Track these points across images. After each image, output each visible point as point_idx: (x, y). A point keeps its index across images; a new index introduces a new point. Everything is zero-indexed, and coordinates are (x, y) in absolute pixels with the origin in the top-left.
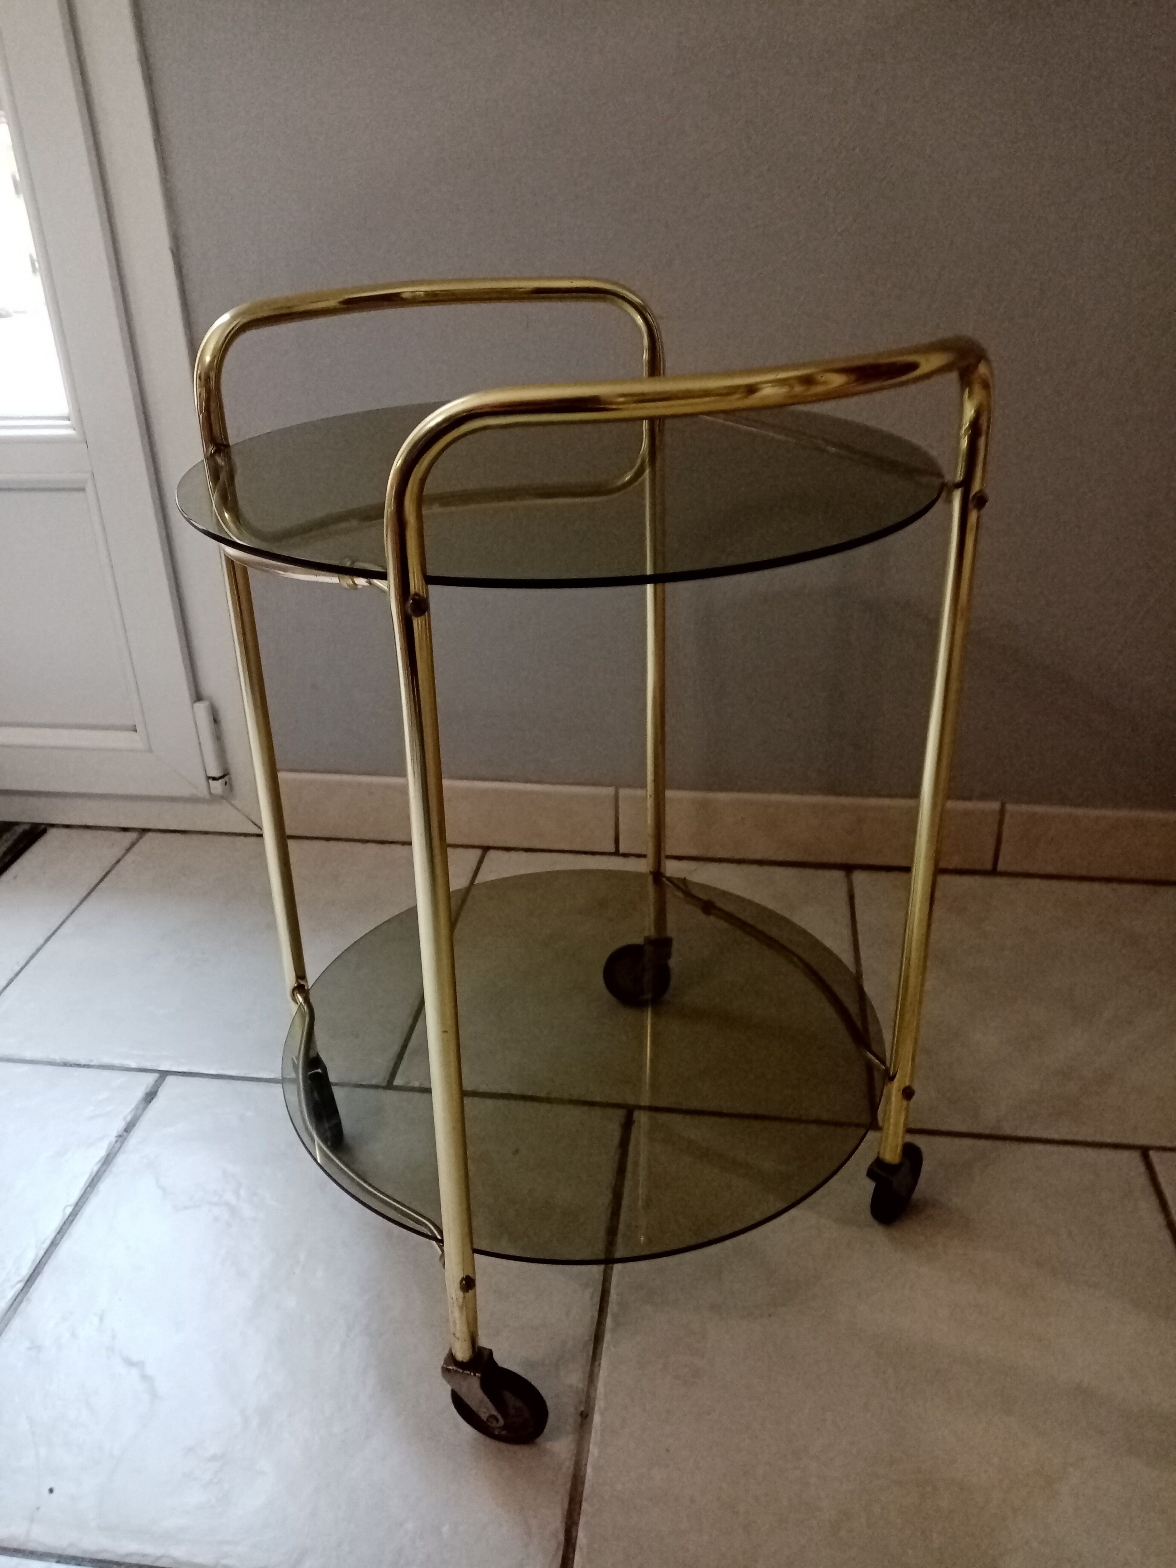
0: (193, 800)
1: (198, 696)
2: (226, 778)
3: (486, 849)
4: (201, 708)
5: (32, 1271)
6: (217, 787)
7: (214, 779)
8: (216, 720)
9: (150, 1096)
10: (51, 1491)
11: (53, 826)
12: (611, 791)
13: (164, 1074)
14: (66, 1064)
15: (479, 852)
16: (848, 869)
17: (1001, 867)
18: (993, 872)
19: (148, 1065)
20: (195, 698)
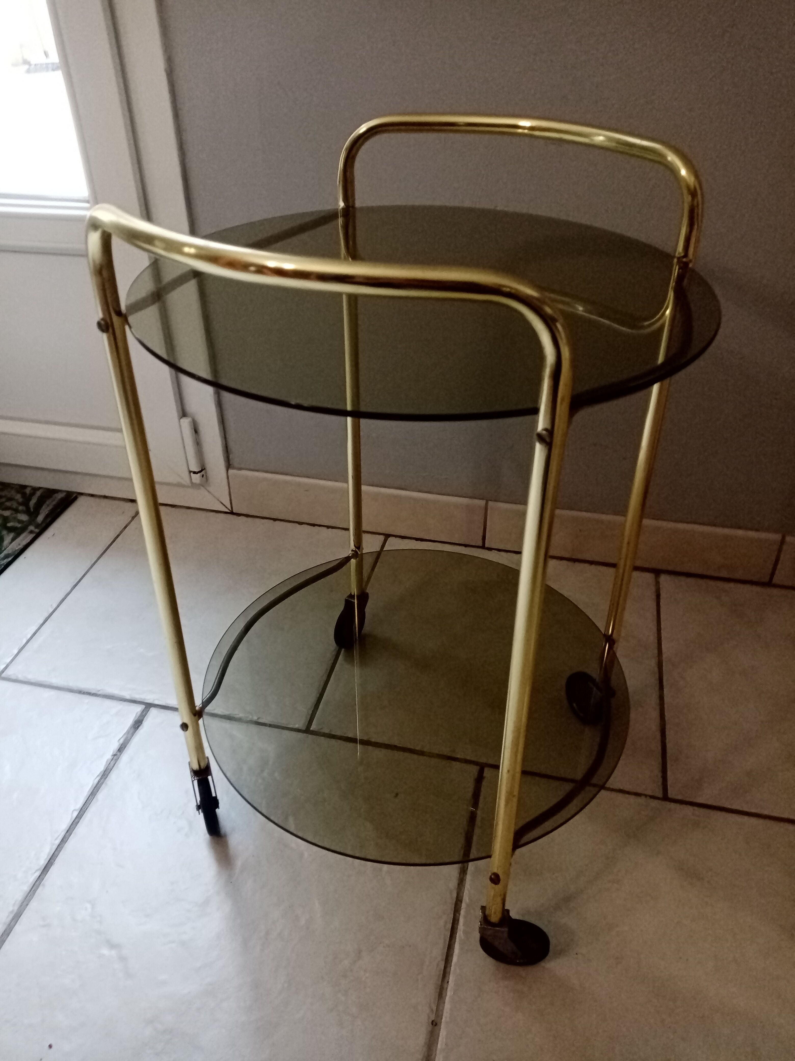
0: (179, 485)
1: (184, 414)
2: (203, 473)
3: (387, 536)
4: (186, 422)
5: (47, 862)
6: (196, 478)
7: (194, 473)
8: (196, 431)
9: (138, 724)
10: (50, 1046)
11: (82, 494)
12: (482, 503)
13: (149, 706)
14: (81, 692)
15: (382, 538)
16: (657, 572)
17: (776, 580)
18: (769, 584)
19: (137, 697)
20: (181, 415)
